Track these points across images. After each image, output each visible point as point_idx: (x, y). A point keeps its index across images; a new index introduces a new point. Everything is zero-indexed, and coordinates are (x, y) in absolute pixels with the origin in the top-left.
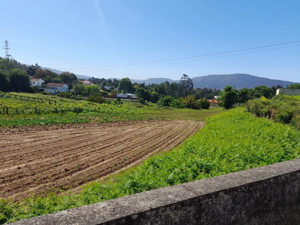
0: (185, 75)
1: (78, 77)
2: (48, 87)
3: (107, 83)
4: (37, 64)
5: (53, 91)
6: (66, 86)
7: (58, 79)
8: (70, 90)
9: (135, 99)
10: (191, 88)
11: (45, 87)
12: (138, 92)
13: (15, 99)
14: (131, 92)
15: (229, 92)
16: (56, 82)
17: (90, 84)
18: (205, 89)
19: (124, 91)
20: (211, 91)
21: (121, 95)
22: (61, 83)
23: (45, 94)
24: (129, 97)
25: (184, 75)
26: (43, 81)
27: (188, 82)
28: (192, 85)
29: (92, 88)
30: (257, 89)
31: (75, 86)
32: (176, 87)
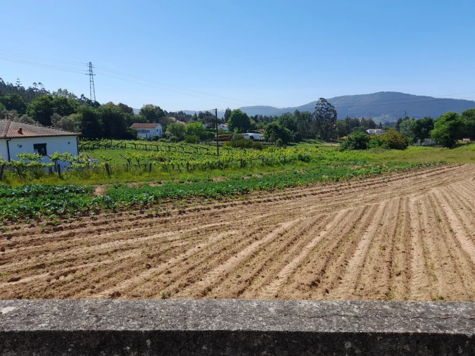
0: (322, 99)
9: (263, 141)
10: (333, 119)
15: (453, 121)
18: (348, 119)
19: (239, 129)
24: (254, 139)
27: (327, 109)
28: (335, 115)
29: (194, 127)
30: (467, 114)
31: (169, 127)
32: (309, 119)
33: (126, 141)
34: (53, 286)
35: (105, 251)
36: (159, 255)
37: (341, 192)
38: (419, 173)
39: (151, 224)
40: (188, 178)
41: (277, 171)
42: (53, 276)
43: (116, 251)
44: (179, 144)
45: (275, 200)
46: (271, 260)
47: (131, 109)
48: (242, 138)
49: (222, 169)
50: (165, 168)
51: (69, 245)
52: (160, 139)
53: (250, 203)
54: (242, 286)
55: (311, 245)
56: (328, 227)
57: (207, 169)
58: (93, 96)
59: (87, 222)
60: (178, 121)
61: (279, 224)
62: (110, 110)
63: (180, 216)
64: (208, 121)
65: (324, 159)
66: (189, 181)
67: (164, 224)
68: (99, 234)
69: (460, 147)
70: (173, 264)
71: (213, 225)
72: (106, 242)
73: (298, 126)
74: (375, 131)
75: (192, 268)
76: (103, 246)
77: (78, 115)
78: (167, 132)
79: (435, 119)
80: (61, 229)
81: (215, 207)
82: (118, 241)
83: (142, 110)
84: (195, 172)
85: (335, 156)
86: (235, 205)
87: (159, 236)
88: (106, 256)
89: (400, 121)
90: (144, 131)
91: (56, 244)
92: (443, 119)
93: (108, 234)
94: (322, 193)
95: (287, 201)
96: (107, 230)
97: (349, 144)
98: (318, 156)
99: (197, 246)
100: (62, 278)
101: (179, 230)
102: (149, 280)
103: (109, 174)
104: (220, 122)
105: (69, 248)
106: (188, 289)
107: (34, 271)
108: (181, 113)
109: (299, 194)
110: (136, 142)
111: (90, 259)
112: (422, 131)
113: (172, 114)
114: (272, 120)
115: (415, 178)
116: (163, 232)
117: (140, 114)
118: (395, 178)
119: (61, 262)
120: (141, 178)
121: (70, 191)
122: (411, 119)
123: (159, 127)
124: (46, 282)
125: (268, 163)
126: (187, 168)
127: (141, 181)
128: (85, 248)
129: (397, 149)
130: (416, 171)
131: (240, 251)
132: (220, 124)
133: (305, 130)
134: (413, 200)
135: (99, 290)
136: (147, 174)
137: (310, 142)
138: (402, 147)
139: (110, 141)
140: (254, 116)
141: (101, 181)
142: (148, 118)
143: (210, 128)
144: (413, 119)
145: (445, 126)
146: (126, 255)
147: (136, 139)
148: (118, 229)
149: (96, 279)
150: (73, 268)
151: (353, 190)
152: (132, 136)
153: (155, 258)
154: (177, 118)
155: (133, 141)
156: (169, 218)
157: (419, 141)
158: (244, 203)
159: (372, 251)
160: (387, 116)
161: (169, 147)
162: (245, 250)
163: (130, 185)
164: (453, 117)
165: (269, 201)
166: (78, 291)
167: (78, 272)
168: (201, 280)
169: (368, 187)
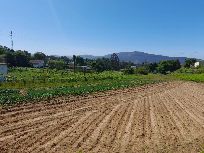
2: (32, 63)
10: (118, 62)
14: (85, 65)
18: (123, 62)
19: (79, 64)
25: (113, 53)
27: (116, 57)
28: (119, 60)
29: (59, 63)
30: (169, 62)
31: (48, 62)
32: (108, 61)
33: (28, 68)
34: (19, 142)
35: (38, 122)
36: (66, 123)
37: (131, 92)
38: (157, 84)
39: (55, 108)
40: (63, 86)
41: (101, 83)
42: (17, 136)
43: (44, 122)
44: (53, 70)
45: (106, 96)
46: (119, 124)
47: (30, 54)
48: (82, 68)
49: (77, 82)
50: (51, 81)
51: (18, 119)
52: (44, 68)
53: (96, 97)
54: (113, 137)
55: (132, 116)
56: (134, 107)
57: (71, 82)
58: (12, 47)
59: (23, 107)
60: (51, 60)
61: (113, 107)
62: (20, 53)
63: (67, 104)
64: (65, 60)
65: (119, 78)
66: (63, 87)
67: (61, 108)
68: (31, 113)
69: (168, 75)
70: (75, 128)
71: (85, 108)
72: (36, 117)
73: (104, 64)
74: (134, 67)
75: (85, 130)
76: (35, 119)
77: (4, 55)
78: (47, 65)
79: (157, 63)
80: (11, 111)
81: (82, 99)
82: (42, 117)
83: (35, 54)
84: (65, 83)
85: (123, 77)
86: (90, 98)
87: (61, 113)
88: (40, 125)
89: (143, 63)
90: (36, 64)
91: (11, 119)
92: (161, 63)
93: (36, 113)
94: (124, 93)
95: (111, 96)
96: (35, 111)
97: (126, 72)
98: (116, 77)
99: (82, 118)
100: (21, 137)
101: (70, 110)
102: (67, 136)
103: (25, 83)
104: (70, 61)
105: (18, 121)
106: (88, 140)
107: (4, 134)
108: (53, 56)
109: (115, 93)
110: (33, 69)
111: (33, 127)
112: (153, 68)
113: (48, 57)
114: (93, 61)
115: (156, 86)
116: (63, 111)
117: (34, 56)
118: (149, 87)
119: (18, 129)
120: (41, 85)
121: (8, 92)
122: (147, 63)
123: (43, 62)
124: (14, 140)
125: (96, 79)
126: (62, 81)
127: (41, 87)
128: (27, 121)
129: (144, 74)
130: (155, 83)
131: (103, 120)
132: (70, 62)
133: (107, 66)
134: (161, 96)
135: (44, 143)
136: (43, 84)
137: (109, 71)
138: (146, 74)
139: (20, 68)
140: (85, 59)
141: (21, 87)
142: (38, 58)
143: (66, 63)
144: (148, 63)
145: (162, 66)
146: (50, 124)
147: (33, 67)
148: (40, 110)
149: (40, 137)
150: (25, 132)
151: (135, 91)
152: (31, 66)
153: (65, 125)
154: (51, 59)
155: (31, 68)
156: (62, 105)
157: (151, 71)
158: (93, 97)
159: (158, 118)
160: (138, 61)
161: (49, 71)
162: (105, 119)
163: (36, 89)
164: (165, 63)
165: (104, 96)
166: (33, 144)
167: (28, 133)
168: (92, 135)
169: (140, 90)
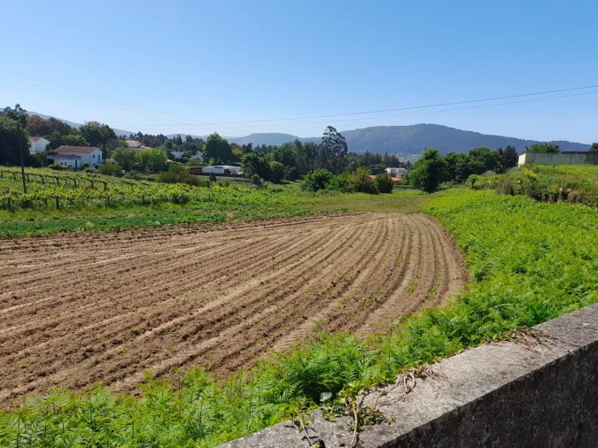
0: (331, 128)
1: (118, 134)
2: (60, 153)
3: (174, 145)
4: (18, 105)
5: (71, 162)
6: (97, 152)
7: (77, 137)
8: (107, 160)
9: (240, 176)
10: (343, 154)
11: (53, 154)
12: (246, 162)
13: (13, 180)
14: (228, 161)
15: (432, 160)
16: (74, 143)
17: (139, 147)
18: (368, 154)
19: (216, 161)
20: (378, 160)
21: (210, 168)
22: (84, 145)
23: (58, 168)
24: (227, 173)
25: (329, 127)
26: (48, 143)
27: (336, 141)
30: (474, 154)
32: (314, 152)
60: (142, 146)
73: (297, 159)
74: (398, 170)
78: (109, 160)
90: (72, 157)
133: (305, 165)
164: (433, 155)
